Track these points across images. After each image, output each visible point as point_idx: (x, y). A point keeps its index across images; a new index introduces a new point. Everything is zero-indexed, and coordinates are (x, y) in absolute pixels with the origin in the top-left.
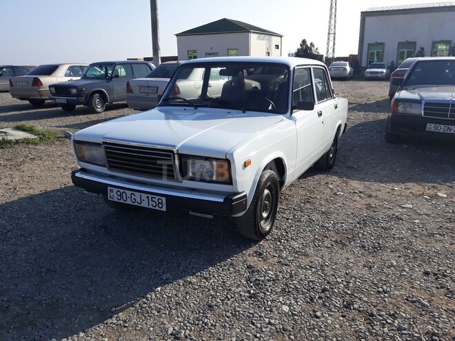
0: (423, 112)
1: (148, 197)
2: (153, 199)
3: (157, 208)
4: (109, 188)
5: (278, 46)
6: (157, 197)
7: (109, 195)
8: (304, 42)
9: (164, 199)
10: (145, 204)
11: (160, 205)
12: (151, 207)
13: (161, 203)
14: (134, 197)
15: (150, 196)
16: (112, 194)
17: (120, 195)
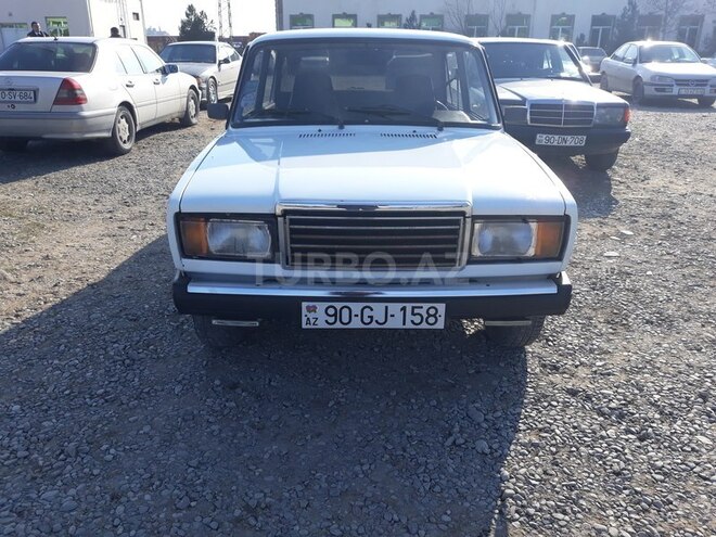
0: (528, 118)
1: (404, 309)
2: (416, 311)
3: (424, 326)
4: (304, 305)
5: (137, 15)
6: (426, 306)
7: (304, 320)
8: (191, 8)
9: (441, 308)
10: (395, 323)
11: (432, 320)
12: (409, 325)
13: (434, 316)
14: (371, 314)
15: (409, 306)
16: (311, 315)
17: (335, 315)
